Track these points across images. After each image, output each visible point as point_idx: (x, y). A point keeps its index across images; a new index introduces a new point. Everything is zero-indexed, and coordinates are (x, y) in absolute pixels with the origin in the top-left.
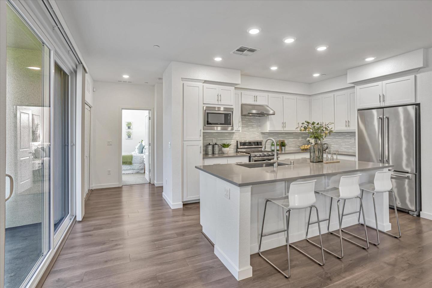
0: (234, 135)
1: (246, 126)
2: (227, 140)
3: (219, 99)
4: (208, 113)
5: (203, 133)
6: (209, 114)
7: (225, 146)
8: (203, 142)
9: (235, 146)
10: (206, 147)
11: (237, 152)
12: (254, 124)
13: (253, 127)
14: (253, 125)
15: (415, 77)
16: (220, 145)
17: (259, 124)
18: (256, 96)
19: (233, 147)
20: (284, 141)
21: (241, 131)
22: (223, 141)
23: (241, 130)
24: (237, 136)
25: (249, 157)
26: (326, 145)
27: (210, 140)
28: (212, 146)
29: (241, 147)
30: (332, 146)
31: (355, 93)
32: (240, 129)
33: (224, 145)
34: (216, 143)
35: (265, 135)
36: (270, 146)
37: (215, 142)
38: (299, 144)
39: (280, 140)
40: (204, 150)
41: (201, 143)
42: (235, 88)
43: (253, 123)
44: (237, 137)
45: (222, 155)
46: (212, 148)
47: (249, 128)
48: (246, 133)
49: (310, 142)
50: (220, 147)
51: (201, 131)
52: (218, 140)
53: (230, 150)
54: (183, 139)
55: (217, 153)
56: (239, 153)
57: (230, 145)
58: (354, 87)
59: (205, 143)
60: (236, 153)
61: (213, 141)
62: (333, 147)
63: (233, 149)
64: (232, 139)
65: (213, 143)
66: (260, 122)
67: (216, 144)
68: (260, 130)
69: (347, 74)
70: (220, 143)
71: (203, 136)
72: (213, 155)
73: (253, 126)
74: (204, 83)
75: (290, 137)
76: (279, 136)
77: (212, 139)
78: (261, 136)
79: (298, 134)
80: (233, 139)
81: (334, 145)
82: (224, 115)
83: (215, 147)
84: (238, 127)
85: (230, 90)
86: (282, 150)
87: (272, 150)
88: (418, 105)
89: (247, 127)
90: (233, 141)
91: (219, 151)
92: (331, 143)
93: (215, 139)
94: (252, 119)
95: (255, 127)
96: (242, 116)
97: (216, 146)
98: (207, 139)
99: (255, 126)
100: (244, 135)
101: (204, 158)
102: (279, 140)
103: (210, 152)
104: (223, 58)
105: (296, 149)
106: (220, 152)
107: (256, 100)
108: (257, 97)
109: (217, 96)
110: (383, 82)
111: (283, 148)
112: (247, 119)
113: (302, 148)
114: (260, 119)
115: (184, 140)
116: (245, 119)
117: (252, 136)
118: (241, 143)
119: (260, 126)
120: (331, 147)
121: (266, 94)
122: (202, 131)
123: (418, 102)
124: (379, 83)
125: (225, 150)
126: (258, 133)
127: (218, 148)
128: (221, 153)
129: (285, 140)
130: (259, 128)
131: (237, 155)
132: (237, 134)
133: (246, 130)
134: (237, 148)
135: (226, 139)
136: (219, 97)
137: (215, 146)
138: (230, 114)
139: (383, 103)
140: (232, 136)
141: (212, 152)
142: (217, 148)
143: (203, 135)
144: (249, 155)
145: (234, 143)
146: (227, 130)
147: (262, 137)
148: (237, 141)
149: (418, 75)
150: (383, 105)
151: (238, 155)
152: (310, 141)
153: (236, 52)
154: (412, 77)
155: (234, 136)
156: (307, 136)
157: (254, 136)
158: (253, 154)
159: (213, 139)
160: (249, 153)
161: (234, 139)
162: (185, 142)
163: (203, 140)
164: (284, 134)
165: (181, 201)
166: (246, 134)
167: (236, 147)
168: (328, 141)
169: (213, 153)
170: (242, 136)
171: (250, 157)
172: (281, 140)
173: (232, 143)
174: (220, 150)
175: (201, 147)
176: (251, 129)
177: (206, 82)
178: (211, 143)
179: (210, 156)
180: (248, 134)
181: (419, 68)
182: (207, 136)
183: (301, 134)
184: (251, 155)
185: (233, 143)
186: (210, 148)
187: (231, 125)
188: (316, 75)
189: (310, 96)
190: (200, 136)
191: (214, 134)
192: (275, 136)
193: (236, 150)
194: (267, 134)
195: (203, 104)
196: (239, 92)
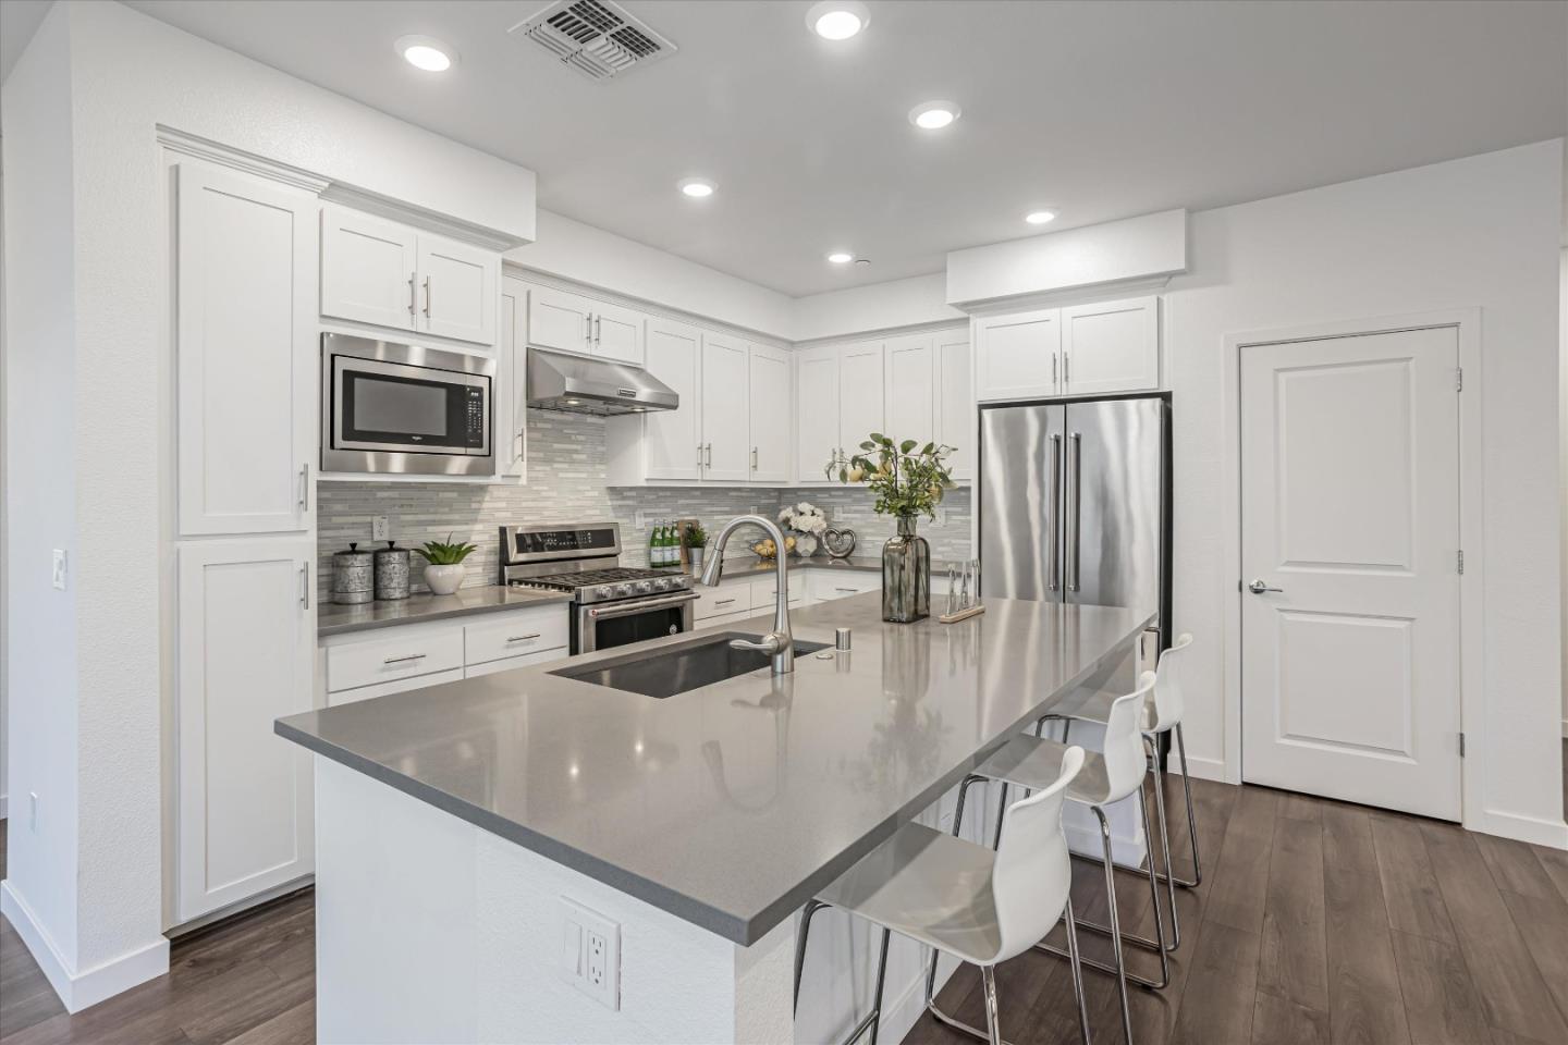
0: (487, 498)
1: (541, 455)
2: (448, 523)
3: (421, 305)
4: (350, 376)
5: (321, 486)
6: (358, 382)
7: (443, 554)
8: (319, 538)
9: (490, 552)
10: (334, 564)
11: (501, 582)
12: (579, 447)
13: (573, 462)
14: (576, 451)
15: (1159, 301)
16: (412, 553)
17: (601, 449)
18: (594, 318)
19: (482, 558)
20: (697, 522)
21: (523, 481)
22: (430, 529)
23: (524, 473)
24: (503, 505)
25: (567, 605)
26: (847, 537)
27: (354, 525)
28: (369, 557)
29: (523, 557)
30: (868, 538)
31: (968, 343)
32: (521, 468)
33: (436, 552)
34: (391, 543)
35: (624, 498)
36: (643, 546)
37: (386, 537)
38: (748, 534)
39: (682, 521)
40: (324, 579)
41: (305, 549)
42: (505, 263)
43: (573, 442)
44: (498, 510)
45: (425, 604)
46: (371, 569)
47: (556, 466)
48: (541, 488)
49: (790, 528)
50: (413, 564)
51: (304, 474)
52: (404, 525)
53: (467, 577)
54: (178, 530)
55: (397, 594)
56: (515, 584)
57: (470, 549)
58: (966, 321)
59: (327, 541)
60: (497, 587)
61: (376, 529)
62: (870, 545)
63: (480, 570)
64: (475, 521)
65: (374, 542)
66: (602, 443)
67: (392, 547)
68: (603, 476)
69: (944, 270)
70: (414, 536)
71: (320, 508)
72: (376, 608)
73: (575, 456)
74: (323, 195)
75: (719, 509)
76: (681, 502)
77: (369, 519)
78: (609, 503)
79: (744, 494)
80: (482, 521)
81: (872, 535)
82: (443, 392)
83: (389, 562)
84: (514, 462)
85: (481, 267)
86: (690, 562)
87: (654, 565)
88: (1166, 397)
89: (548, 461)
90: (479, 527)
91: (410, 579)
92: (864, 530)
93: (386, 521)
94: (572, 423)
95: (581, 462)
96: (528, 407)
97: (396, 555)
98: (335, 520)
99: (583, 457)
100: (533, 500)
101: (323, 635)
102: (678, 519)
103: (359, 592)
104: (458, 58)
105: (743, 554)
106: (414, 588)
107: (593, 337)
108: (598, 321)
109: (408, 287)
110: (1064, 309)
111: (696, 552)
112: (549, 426)
113: (764, 552)
114: (603, 427)
115: (181, 533)
116: (539, 425)
117: (570, 504)
118: (520, 538)
119: (603, 459)
120: (864, 545)
121: (636, 316)
122: (315, 476)
123: (1165, 389)
124: (1051, 313)
125: (445, 575)
126: (593, 489)
127: (406, 568)
128: (420, 593)
129: (700, 519)
130: (598, 467)
131: (502, 596)
132: (502, 493)
133: (541, 475)
134: (504, 561)
135: (445, 517)
136: (420, 292)
137: (385, 557)
138: (480, 390)
139: (1064, 384)
140: (474, 506)
141: (370, 589)
142: (395, 566)
143: (319, 500)
144: (571, 596)
145: (486, 537)
146: (440, 472)
147: (614, 508)
148: (503, 531)
149: (1165, 298)
150: (1064, 393)
151: (509, 598)
152: (792, 523)
153: (546, 28)
154: (1148, 301)
155: (485, 505)
156: (774, 501)
157: (579, 503)
158: (587, 592)
159: (376, 519)
160: (568, 589)
161: (488, 521)
162: (183, 545)
163: (320, 529)
164: (698, 493)
165: (159, 930)
166: (544, 494)
167: (495, 558)
168: (854, 522)
169: (378, 596)
170: (524, 504)
171: (574, 608)
172: (686, 518)
173: (474, 539)
174: (416, 575)
175: (305, 571)
176: (567, 471)
177: (337, 190)
178: (364, 544)
179: (359, 615)
180: (554, 494)
181: (1170, 275)
182: (338, 507)
183: (753, 494)
184: (578, 596)
185: (482, 537)
186: (359, 569)
187: (480, 446)
188: (840, 259)
189: (792, 344)
190: (303, 503)
191: (380, 494)
192: (662, 505)
193: (494, 575)
194: (629, 494)
195: (318, 318)
196: (519, 286)
